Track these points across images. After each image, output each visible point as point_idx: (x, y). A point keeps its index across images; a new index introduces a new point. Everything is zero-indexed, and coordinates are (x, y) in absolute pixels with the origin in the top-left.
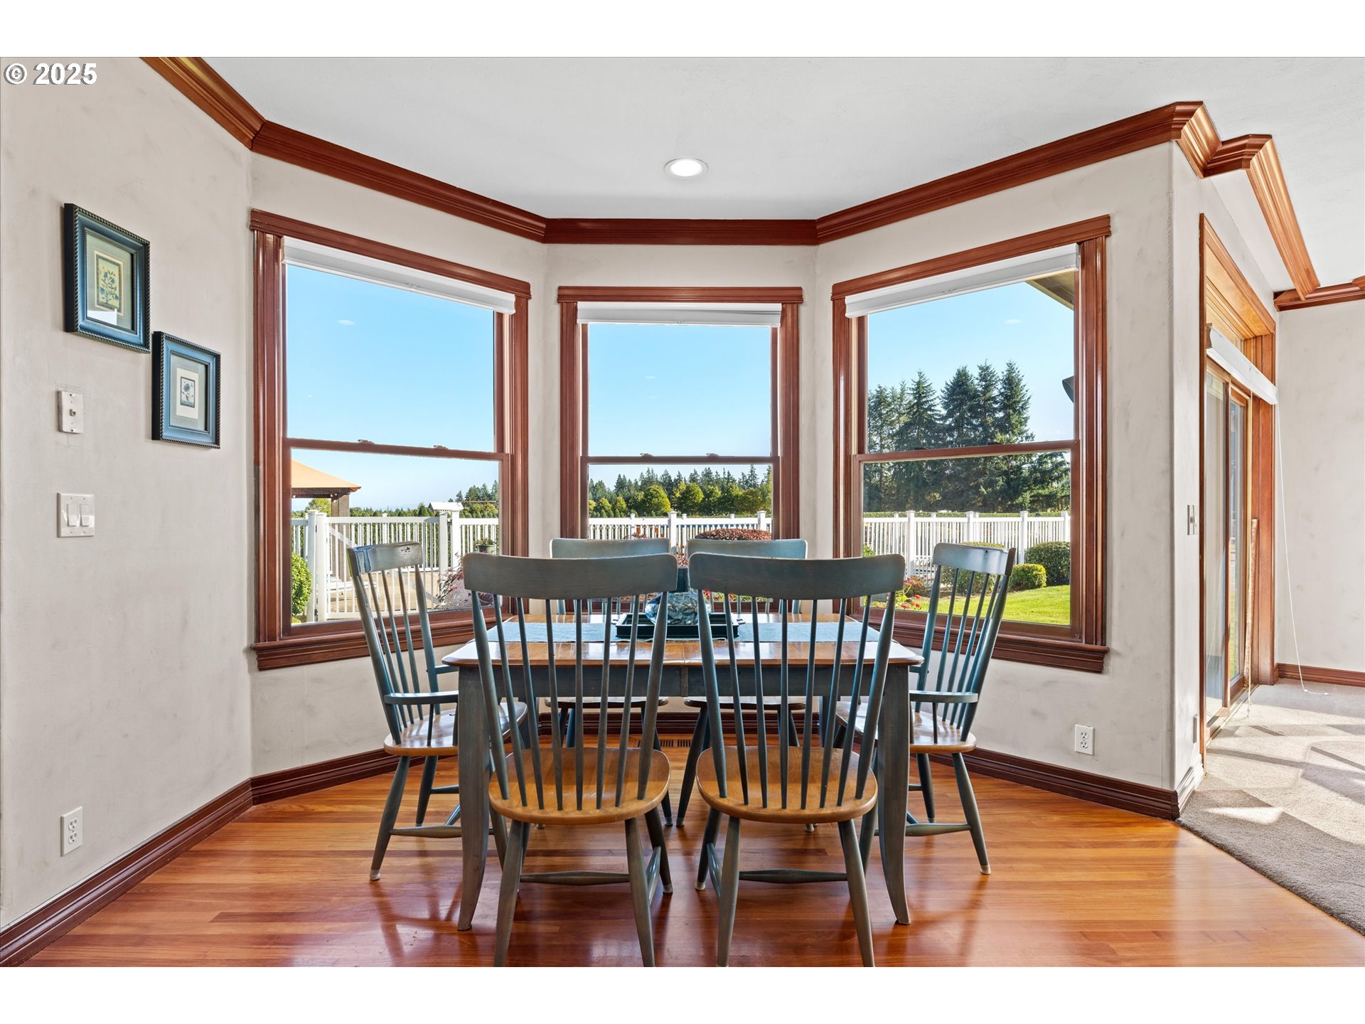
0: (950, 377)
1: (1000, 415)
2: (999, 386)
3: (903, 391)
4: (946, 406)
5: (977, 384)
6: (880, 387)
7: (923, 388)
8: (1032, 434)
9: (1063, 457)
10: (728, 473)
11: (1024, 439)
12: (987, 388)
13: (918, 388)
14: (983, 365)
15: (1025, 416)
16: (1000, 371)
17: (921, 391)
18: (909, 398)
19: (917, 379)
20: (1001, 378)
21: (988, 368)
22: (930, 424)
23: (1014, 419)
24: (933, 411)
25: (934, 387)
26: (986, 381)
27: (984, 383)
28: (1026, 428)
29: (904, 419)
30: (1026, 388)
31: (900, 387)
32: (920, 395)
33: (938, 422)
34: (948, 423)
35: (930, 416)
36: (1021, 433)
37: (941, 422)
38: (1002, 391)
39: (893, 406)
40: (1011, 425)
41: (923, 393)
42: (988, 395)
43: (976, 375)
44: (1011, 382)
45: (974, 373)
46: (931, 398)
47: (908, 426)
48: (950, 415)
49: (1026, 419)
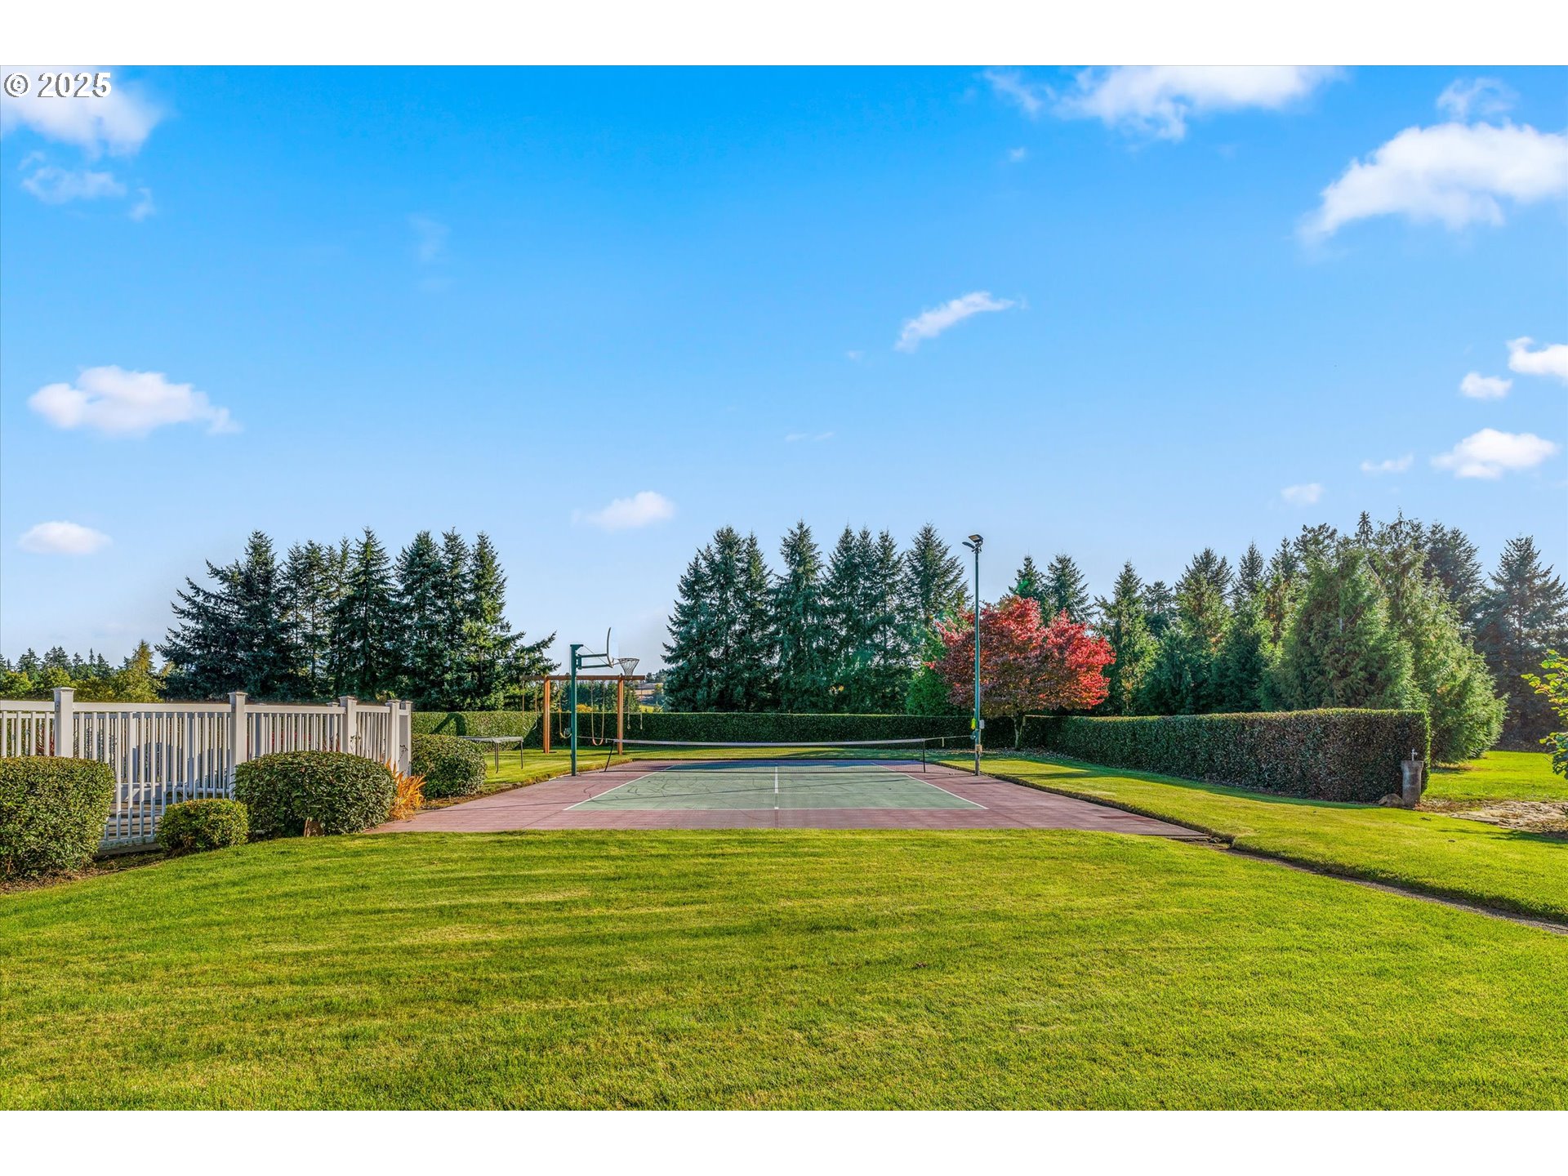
0: (409, 542)
1: (471, 597)
2: (470, 562)
3: (345, 553)
4: (403, 579)
5: (442, 556)
6: (311, 545)
7: (372, 552)
8: (507, 624)
9: (541, 653)
10: (100, 657)
11: (499, 628)
12: (454, 562)
13: (365, 551)
14: (450, 534)
15: (500, 601)
16: (470, 543)
17: (370, 554)
18: (353, 564)
19: (364, 540)
20: (472, 552)
21: (456, 538)
22: (382, 600)
23: (487, 603)
24: (386, 584)
25: (388, 553)
26: (453, 554)
27: (451, 556)
28: (501, 616)
29: (347, 591)
30: (500, 568)
31: (341, 547)
32: (368, 561)
33: (393, 599)
34: (405, 601)
35: (383, 591)
36: (495, 621)
37: (397, 600)
38: (473, 568)
39: (330, 573)
40: (483, 611)
41: (372, 559)
42: (456, 572)
43: (442, 546)
44: (484, 557)
45: (439, 541)
46: (384, 567)
47: (351, 600)
48: (409, 590)
49: (501, 605)
